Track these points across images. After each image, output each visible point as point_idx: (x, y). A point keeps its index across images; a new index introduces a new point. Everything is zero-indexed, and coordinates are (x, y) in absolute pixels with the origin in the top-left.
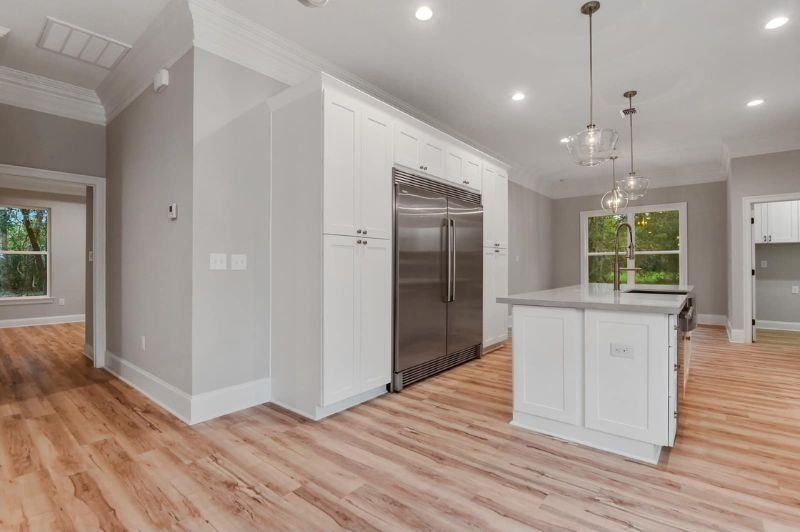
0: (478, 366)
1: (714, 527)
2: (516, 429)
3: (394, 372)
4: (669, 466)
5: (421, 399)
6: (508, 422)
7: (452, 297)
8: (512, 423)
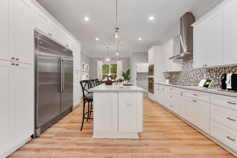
0: (72, 115)
1: (163, 156)
2: (95, 139)
3: (36, 128)
4: (142, 138)
5: (51, 138)
6: (92, 137)
7: (63, 90)
8: (94, 137)
